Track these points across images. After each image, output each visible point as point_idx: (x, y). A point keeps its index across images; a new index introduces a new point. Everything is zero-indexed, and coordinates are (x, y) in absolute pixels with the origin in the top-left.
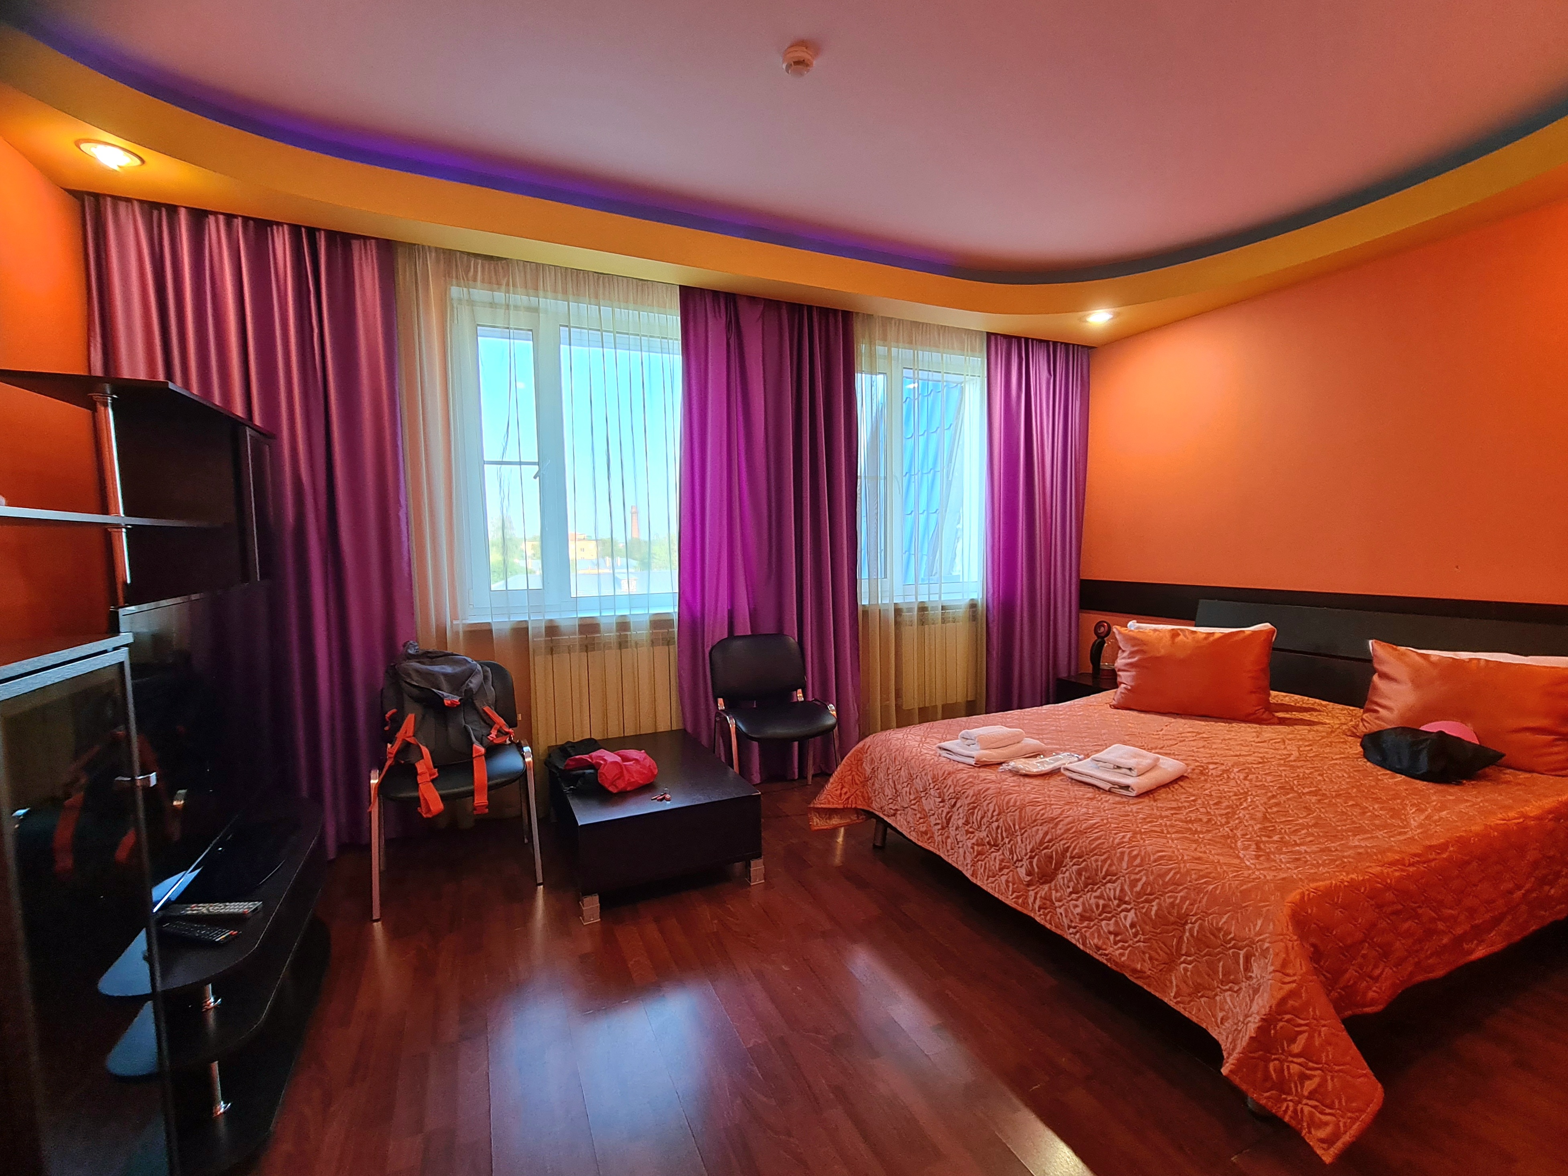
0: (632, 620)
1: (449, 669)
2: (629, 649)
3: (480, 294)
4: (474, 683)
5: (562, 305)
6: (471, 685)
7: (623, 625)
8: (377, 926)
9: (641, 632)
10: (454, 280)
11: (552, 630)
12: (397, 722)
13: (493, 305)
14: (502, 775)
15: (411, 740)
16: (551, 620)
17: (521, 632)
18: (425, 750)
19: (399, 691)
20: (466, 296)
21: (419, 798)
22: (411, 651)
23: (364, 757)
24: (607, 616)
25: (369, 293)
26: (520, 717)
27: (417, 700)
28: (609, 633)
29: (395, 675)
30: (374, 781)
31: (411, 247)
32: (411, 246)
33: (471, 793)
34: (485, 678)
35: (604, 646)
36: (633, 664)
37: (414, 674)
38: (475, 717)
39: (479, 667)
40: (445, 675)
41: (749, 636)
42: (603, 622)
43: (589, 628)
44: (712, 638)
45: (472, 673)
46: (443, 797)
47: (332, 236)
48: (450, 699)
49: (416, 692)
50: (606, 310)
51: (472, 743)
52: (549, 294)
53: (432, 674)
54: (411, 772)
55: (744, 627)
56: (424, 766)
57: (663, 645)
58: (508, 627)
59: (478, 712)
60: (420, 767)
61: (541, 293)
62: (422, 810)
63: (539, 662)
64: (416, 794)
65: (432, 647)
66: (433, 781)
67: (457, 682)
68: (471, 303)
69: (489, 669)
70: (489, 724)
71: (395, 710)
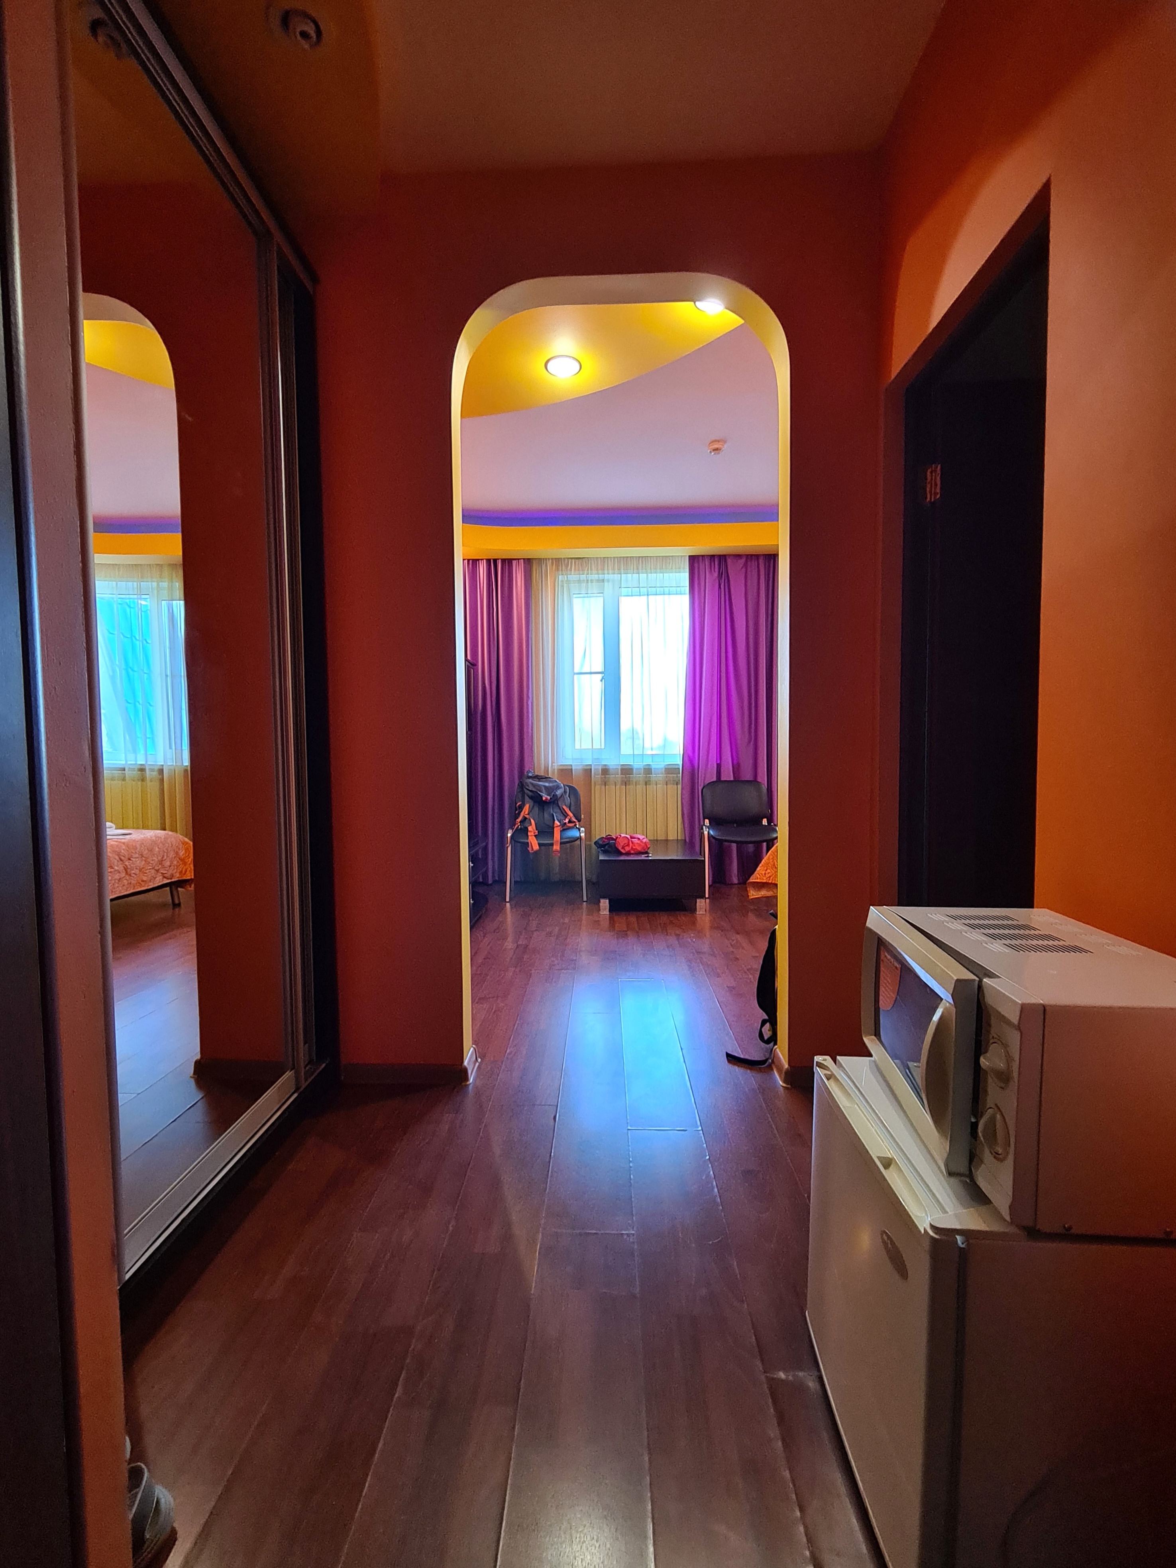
0: (653, 767)
1: (547, 784)
2: (651, 786)
3: (573, 577)
4: (559, 792)
5: (617, 577)
6: (557, 793)
7: (648, 770)
8: (508, 905)
9: (658, 776)
10: (560, 572)
11: (605, 771)
12: (521, 808)
13: (579, 581)
14: (569, 838)
15: (527, 816)
16: (605, 765)
17: (588, 771)
18: (532, 821)
19: (523, 793)
20: (566, 579)
21: (528, 843)
22: (530, 775)
23: (507, 824)
24: (638, 764)
25: (519, 589)
26: (583, 816)
27: (531, 798)
28: (638, 776)
29: (522, 786)
30: (509, 835)
31: (540, 561)
32: (540, 559)
33: (552, 845)
34: (565, 792)
35: (636, 783)
36: (653, 795)
37: (530, 785)
38: (559, 810)
39: (562, 785)
40: (544, 786)
41: (732, 781)
42: (635, 767)
43: (627, 771)
44: (704, 780)
45: (558, 787)
46: (539, 845)
47: (503, 561)
48: (545, 797)
49: (530, 794)
50: (643, 576)
51: (554, 820)
52: (610, 572)
53: (539, 786)
54: (525, 831)
55: (728, 774)
56: (532, 829)
57: (673, 784)
58: (580, 767)
59: (560, 809)
60: (530, 828)
61: (606, 572)
62: (530, 849)
63: (597, 791)
64: (526, 841)
65: (542, 774)
66: (535, 836)
67: (549, 790)
68: (568, 582)
69: (568, 788)
70: (566, 815)
71: (520, 803)
